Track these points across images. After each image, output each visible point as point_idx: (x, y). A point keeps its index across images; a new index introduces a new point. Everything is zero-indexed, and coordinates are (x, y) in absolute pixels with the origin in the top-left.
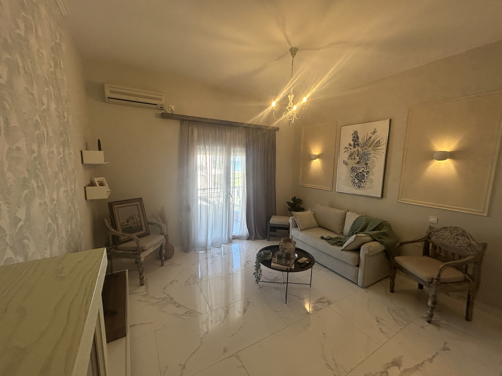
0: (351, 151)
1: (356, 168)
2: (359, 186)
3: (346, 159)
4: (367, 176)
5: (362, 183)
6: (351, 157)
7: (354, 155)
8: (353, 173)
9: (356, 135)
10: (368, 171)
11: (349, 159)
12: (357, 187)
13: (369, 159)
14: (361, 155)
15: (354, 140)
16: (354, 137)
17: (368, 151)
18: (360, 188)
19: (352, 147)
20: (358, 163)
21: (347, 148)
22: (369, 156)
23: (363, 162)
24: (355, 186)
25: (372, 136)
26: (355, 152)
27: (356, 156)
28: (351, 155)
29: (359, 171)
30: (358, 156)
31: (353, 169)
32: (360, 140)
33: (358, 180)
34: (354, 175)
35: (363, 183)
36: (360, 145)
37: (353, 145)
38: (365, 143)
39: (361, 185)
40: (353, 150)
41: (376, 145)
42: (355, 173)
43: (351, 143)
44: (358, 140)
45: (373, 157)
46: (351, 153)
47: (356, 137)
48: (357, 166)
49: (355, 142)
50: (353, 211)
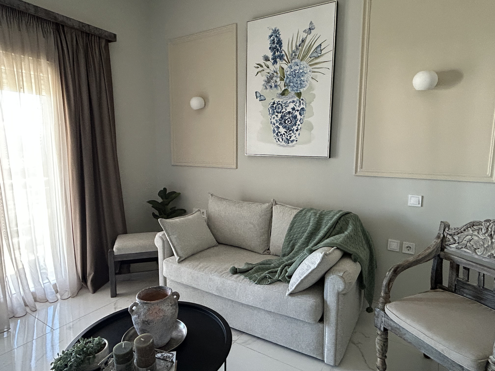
0: (268, 71)
1: (279, 104)
2: (288, 140)
3: (260, 88)
4: (302, 117)
5: (293, 134)
6: (269, 82)
7: (274, 78)
8: (274, 116)
9: (276, 36)
10: (303, 108)
11: (266, 88)
12: (283, 143)
13: (302, 83)
14: (288, 78)
16: (273, 42)
17: (300, 69)
18: (290, 144)
19: (269, 63)
20: (283, 94)
21: (262, 66)
22: (302, 78)
23: (293, 90)
24: (281, 140)
25: (306, 37)
26: (277, 73)
27: (278, 80)
28: (269, 79)
29: (286, 110)
30: (282, 79)
31: (274, 108)
32: (285, 47)
33: (285, 127)
34: (278, 119)
35: (295, 132)
36: (285, 58)
37: (273, 59)
38: (295, 52)
39: (290, 137)
40: (272, 68)
41: (315, 55)
42: (280, 115)
43: (267, 55)
44: (281, 47)
45: (311, 79)
46: (269, 75)
47: (276, 42)
48: (282, 100)
49: (275, 53)
50: (284, 204)
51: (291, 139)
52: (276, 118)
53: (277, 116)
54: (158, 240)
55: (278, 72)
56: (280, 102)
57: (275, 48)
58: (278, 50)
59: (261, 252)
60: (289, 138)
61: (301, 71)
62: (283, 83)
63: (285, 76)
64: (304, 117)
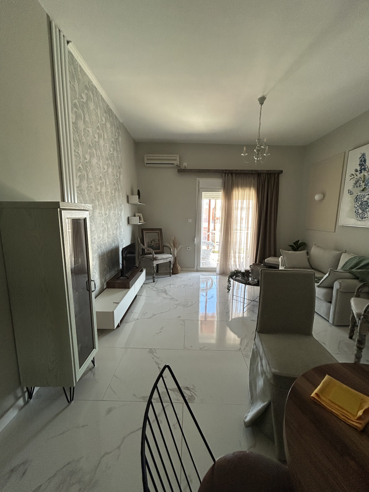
0: (356, 177)
1: (360, 196)
2: (363, 217)
5: (366, 213)
6: (356, 184)
7: (359, 182)
9: (364, 157)
11: (354, 187)
12: (360, 219)
16: (361, 161)
18: (364, 219)
19: (357, 173)
20: (363, 190)
21: (353, 175)
23: (368, 188)
24: (359, 217)
27: (362, 182)
28: (357, 182)
29: (364, 199)
30: (364, 182)
31: (357, 198)
33: (362, 210)
34: (358, 205)
36: (367, 169)
37: (360, 171)
40: (359, 176)
42: (360, 202)
43: (357, 168)
44: (365, 163)
46: (357, 180)
47: (363, 160)
48: (362, 194)
49: (361, 167)
52: (358, 204)
55: (362, 178)
57: (362, 164)
58: (363, 165)
62: (364, 184)
63: (366, 180)
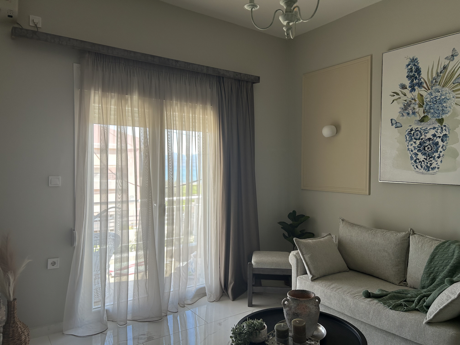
0: (405, 98)
1: (418, 130)
2: (428, 167)
3: (396, 116)
4: (444, 144)
5: (433, 161)
6: (406, 110)
7: (412, 106)
8: (412, 143)
9: (415, 65)
10: (446, 134)
11: (403, 115)
12: (423, 170)
13: (445, 109)
14: (427, 104)
15: (411, 77)
16: (411, 70)
17: (441, 95)
18: (431, 172)
19: (405, 91)
20: (422, 120)
21: (398, 94)
22: (444, 105)
23: (433, 117)
24: (419, 167)
25: (448, 64)
26: (414, 100)
27: (416, 107)
28: (406, 107)
29: (426, 136)
30: (420, 106)
31: (412, 135)
32: (424, 75)
33: (424, 154)
34: (416, 146)
35: (437, 159)
36: (425, 85)
37: (410, 87)
38: (436, 79)
39: (431, 164)
40: (409, 95)
42: (418, 142)
43: (404, 83)
44: (419, 74)
45: (455, 106)
46: (406, 102)
47: (414, 70)
48: (421, 127)
49: (412, 81)
50: (423, 234)
51: (432, 167)
52: (414, 145)
53: (415, 142)
54: (292, 258)
55: (417, 99)
56: (419, 129)
58: (416, 78)
59: (397, 282)
60: (429, 165)
61: (443, 97)
62: (422, 110)
63: (425, 103)
64: (447, 143)
